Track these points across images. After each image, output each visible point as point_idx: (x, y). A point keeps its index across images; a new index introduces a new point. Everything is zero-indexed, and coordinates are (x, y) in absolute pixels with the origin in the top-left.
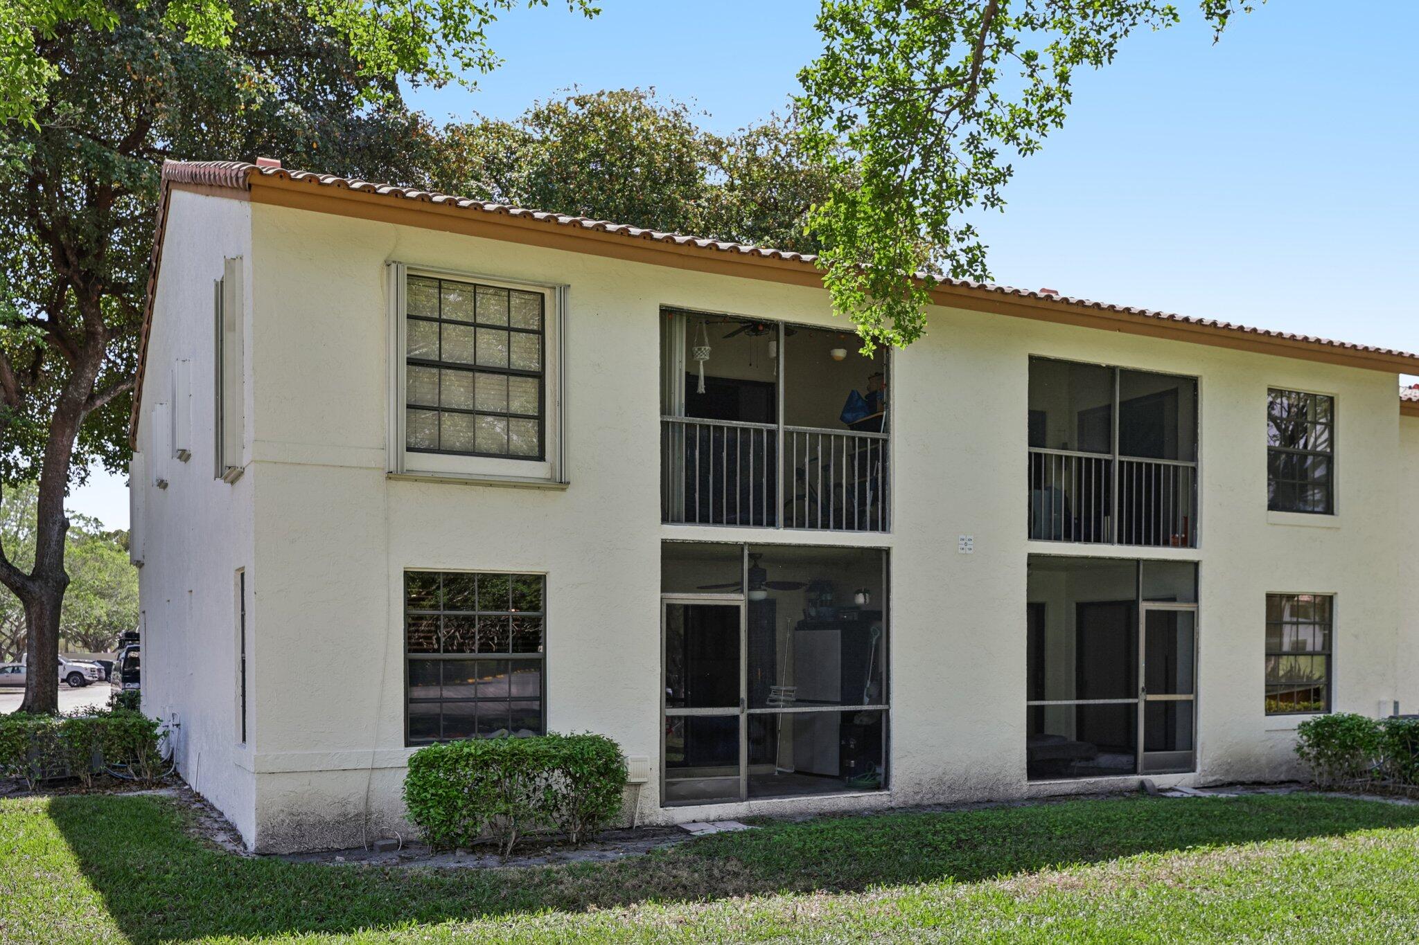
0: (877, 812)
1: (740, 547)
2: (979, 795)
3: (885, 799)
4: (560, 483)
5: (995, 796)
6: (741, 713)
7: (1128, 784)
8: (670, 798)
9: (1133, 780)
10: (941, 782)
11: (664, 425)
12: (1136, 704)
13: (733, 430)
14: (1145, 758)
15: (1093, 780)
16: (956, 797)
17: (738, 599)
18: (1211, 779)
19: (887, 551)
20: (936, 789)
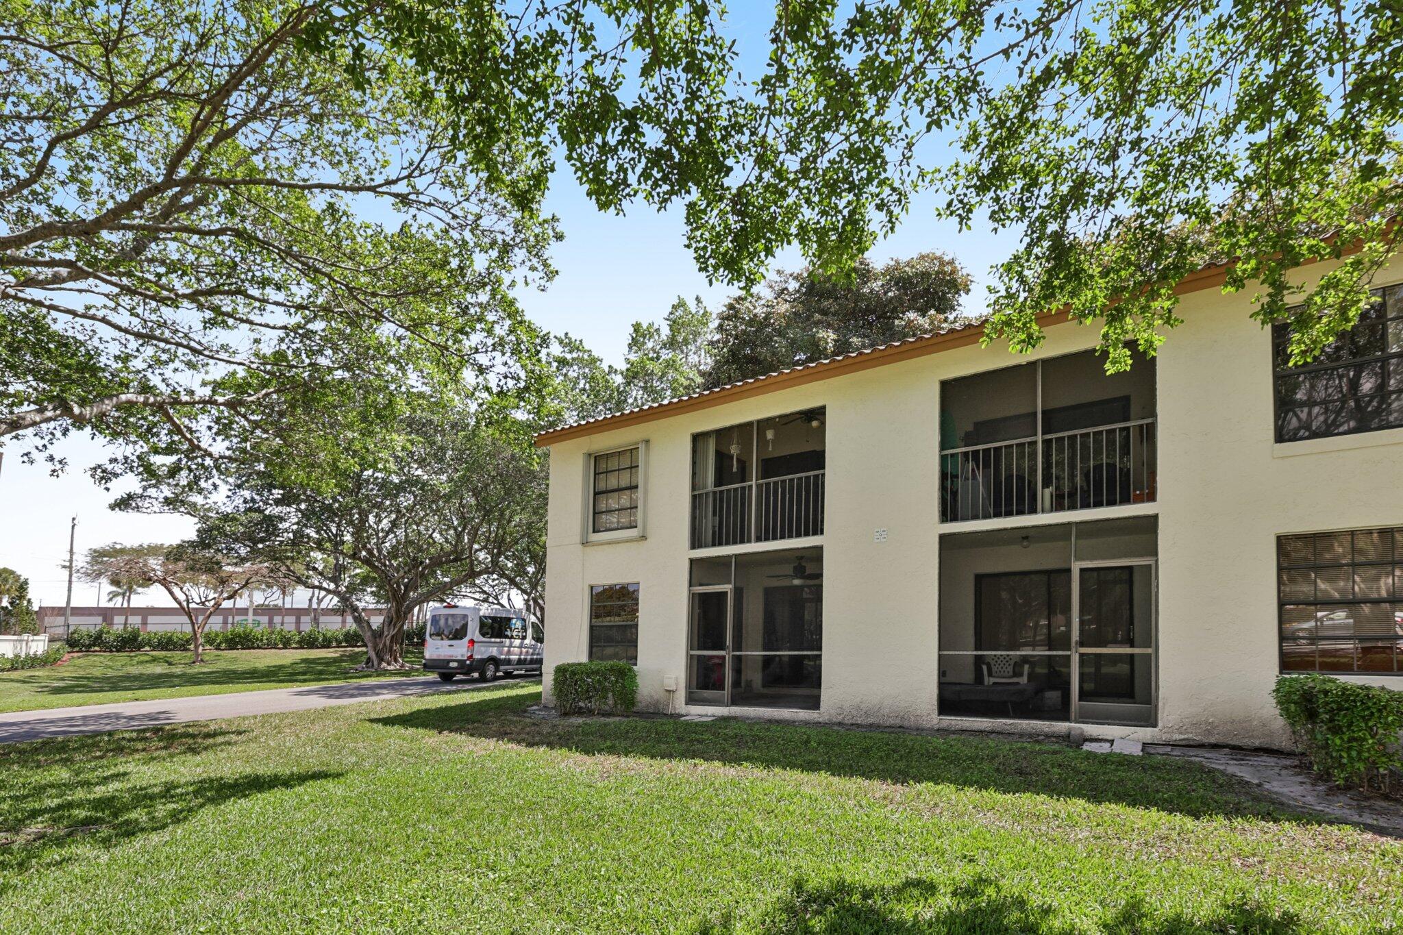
0: (807, 723)
1: (729, 557)
2: (891, 722)
3: (816, 716)
4: (643, 538)
5: (906, 724)
6: (727, 654)
7: (1053, 729)
8: (691, 700)
9: (1061, 727)
10: (858, 708)
11: (694, 497)
12: (1069, 657)
13: (729, 491)
14: (1081, 707)
15: (1010, 721)
16: (871, 720)
17: (728, 588)
18: (1178, 737)
19: (821, 548)
20: (855, 713)
